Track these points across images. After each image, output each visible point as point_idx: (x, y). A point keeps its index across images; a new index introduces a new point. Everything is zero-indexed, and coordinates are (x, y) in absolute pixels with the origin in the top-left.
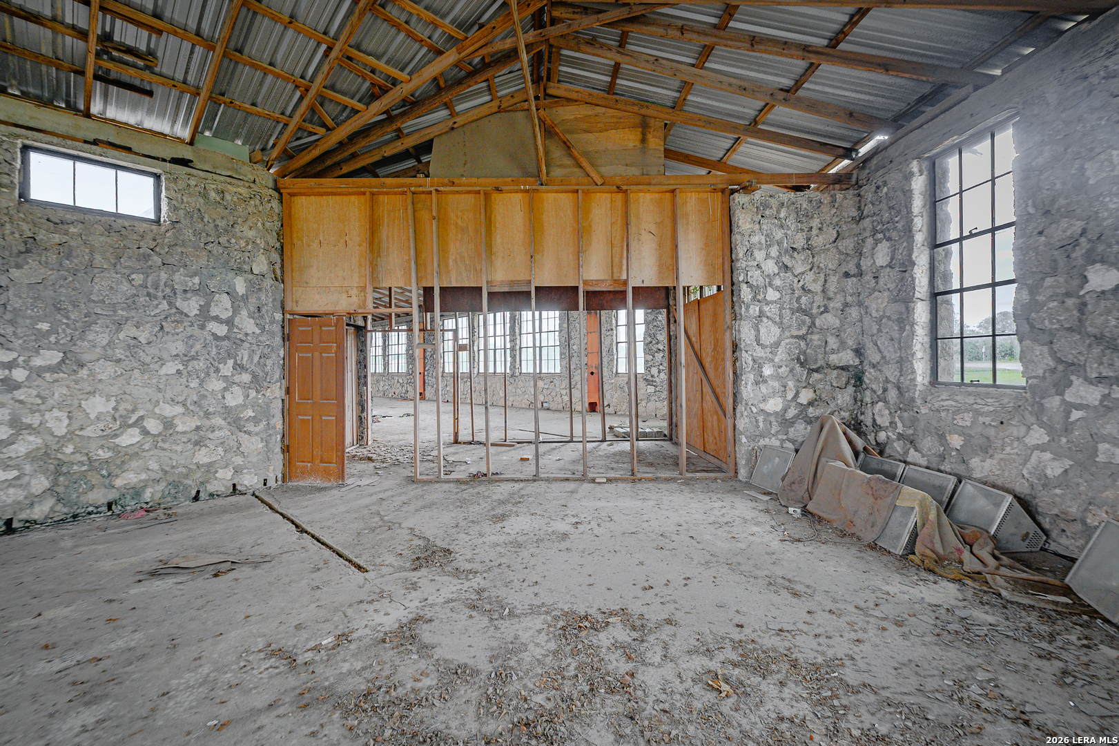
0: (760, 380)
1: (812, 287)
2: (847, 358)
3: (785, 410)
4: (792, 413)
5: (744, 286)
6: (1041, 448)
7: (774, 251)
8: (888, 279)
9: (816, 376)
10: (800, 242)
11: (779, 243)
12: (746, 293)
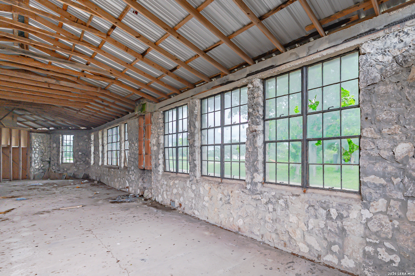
0: (35, 163)
1: (43, 149)
2: (48, 160)
3: (39, 168)
4: (40, 168)
5: (33, 148)
6: (75, 169)
7: (38, 143)
8: (55, 149)
9: (44, 162)
10: (42, 142)
11: (39, 141)
12: (33, 149)
